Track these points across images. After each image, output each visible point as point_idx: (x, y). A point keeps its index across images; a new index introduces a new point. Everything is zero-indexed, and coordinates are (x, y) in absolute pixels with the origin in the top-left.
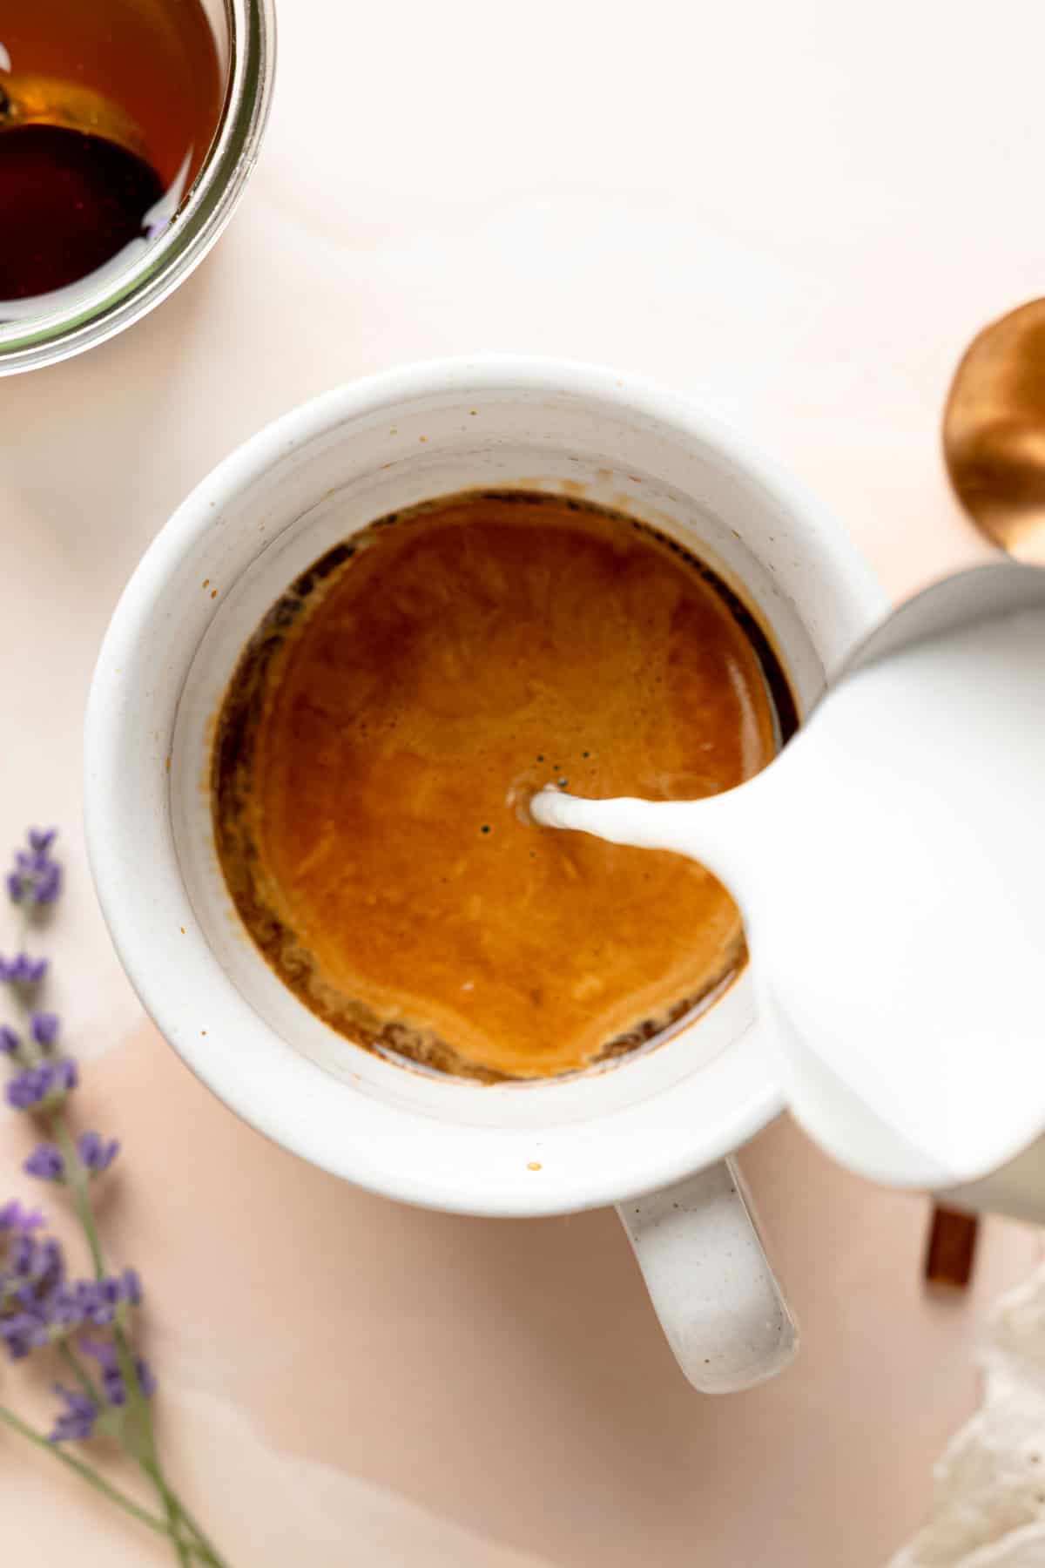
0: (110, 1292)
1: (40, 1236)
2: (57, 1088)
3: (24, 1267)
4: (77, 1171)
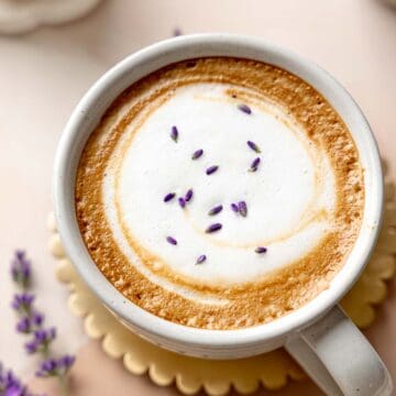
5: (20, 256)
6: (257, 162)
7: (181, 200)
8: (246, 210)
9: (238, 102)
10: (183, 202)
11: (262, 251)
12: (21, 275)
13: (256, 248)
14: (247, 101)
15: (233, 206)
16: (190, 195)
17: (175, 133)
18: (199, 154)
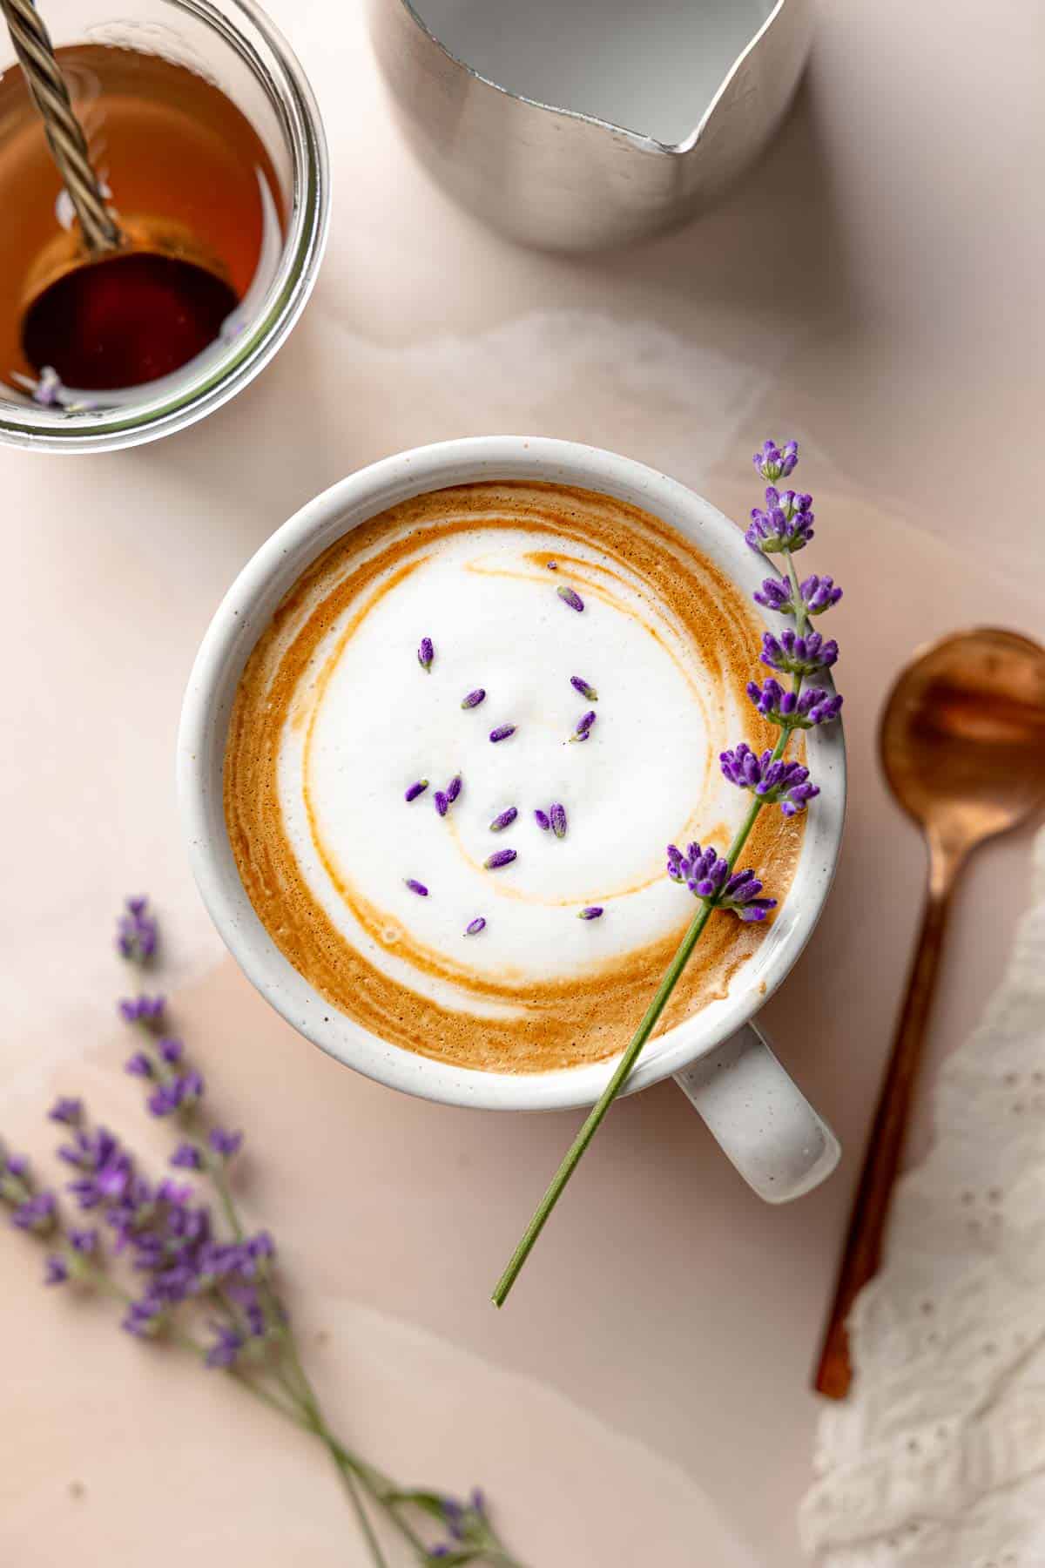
0: (252, 1250)
1: (192, 1205)
2: (189, 1094)
3: (180, 1230)
4: (213, 1157)
5: (137, 908)
6: (589, 720)
7: (439, 798)
8: (563, 823)
9: (560, 582)
10: (444, 803)
11: (595, 913)
12: (138, 950)
13: (581, 908)
14: (575, 578)
15: (540, 815)
16: (456, 788)
17: (428, 653)
18: (477, 699)
